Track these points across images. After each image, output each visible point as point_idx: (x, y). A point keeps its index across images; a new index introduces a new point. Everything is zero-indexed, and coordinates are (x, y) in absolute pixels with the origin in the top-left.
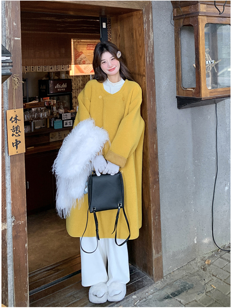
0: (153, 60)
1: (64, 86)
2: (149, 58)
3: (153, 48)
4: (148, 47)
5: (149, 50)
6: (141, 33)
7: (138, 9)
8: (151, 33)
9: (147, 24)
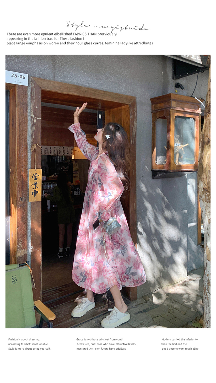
0: (135, 142)
1: (67, 168)
2: (133, 140)
3: (136, 133)
4: (133, 132)
5: (133, 134)
6: (128, 122)
7: (126, 103)
8: (135, 122)
9: (132, 115)
